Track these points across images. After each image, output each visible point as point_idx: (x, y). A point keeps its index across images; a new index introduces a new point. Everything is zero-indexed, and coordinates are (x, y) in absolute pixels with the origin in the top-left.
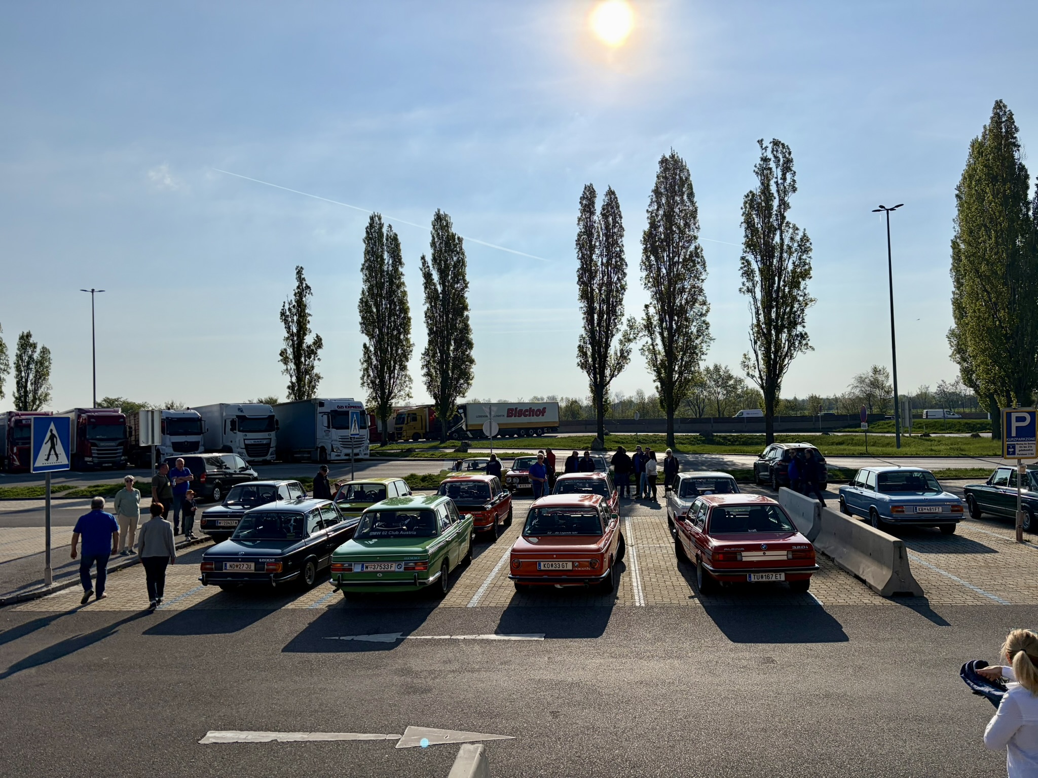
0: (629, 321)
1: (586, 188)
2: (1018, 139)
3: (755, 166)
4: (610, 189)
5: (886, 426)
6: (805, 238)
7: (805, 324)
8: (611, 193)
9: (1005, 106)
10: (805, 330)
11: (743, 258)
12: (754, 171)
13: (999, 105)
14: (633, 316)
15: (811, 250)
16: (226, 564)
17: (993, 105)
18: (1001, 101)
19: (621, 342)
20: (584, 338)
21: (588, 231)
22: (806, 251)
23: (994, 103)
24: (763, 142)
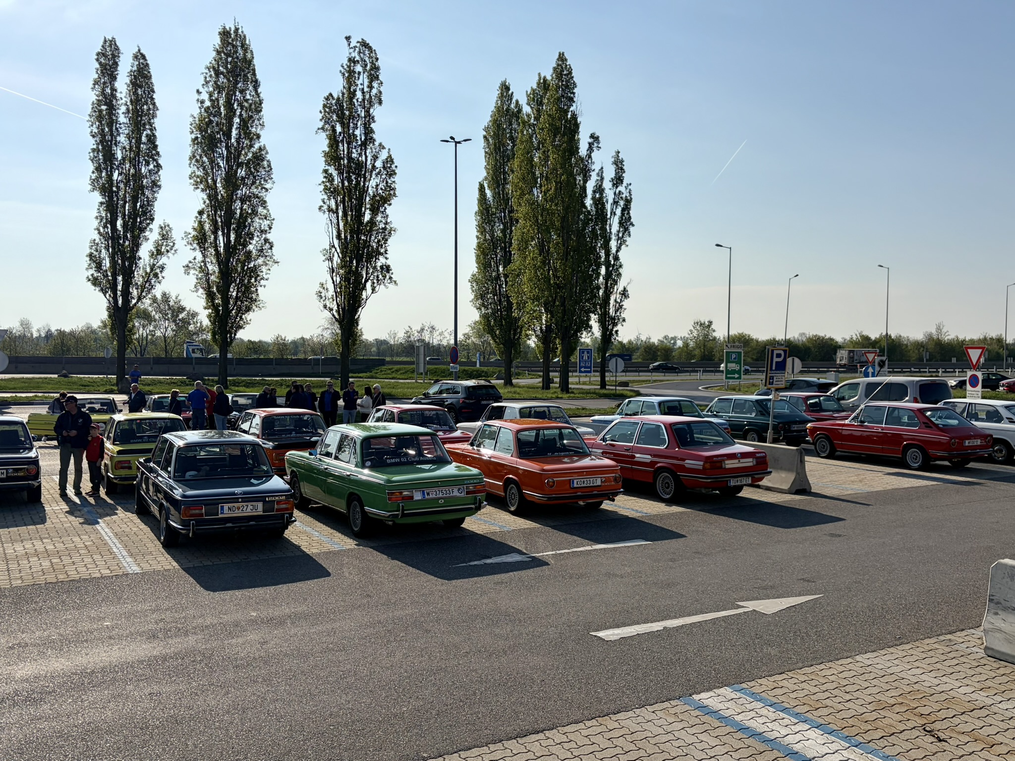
0: (161, 228)
1: (105, 41)
2: (576, 95)
3: (342, 66)
4: (139, 50)
5: (389, 372)
6: (390, 160)
7: (387, 256)
8: (140, 56)
9: (566, 60)
10: (389, 262)
11: (326, 171)
12: (341, 71)
13: (562, 58)
14: (167, 222)
15: (395, 174)
16: (222, 508)
17: (557, 56)
18: (563, 54)
19: (152, 255)
20: (97, 244)
21: (108, 100)
22: (392, 174)
23: (558, 54)
24: (351, 40)
